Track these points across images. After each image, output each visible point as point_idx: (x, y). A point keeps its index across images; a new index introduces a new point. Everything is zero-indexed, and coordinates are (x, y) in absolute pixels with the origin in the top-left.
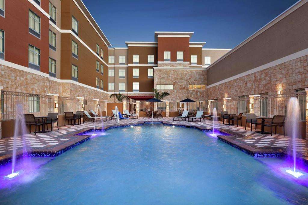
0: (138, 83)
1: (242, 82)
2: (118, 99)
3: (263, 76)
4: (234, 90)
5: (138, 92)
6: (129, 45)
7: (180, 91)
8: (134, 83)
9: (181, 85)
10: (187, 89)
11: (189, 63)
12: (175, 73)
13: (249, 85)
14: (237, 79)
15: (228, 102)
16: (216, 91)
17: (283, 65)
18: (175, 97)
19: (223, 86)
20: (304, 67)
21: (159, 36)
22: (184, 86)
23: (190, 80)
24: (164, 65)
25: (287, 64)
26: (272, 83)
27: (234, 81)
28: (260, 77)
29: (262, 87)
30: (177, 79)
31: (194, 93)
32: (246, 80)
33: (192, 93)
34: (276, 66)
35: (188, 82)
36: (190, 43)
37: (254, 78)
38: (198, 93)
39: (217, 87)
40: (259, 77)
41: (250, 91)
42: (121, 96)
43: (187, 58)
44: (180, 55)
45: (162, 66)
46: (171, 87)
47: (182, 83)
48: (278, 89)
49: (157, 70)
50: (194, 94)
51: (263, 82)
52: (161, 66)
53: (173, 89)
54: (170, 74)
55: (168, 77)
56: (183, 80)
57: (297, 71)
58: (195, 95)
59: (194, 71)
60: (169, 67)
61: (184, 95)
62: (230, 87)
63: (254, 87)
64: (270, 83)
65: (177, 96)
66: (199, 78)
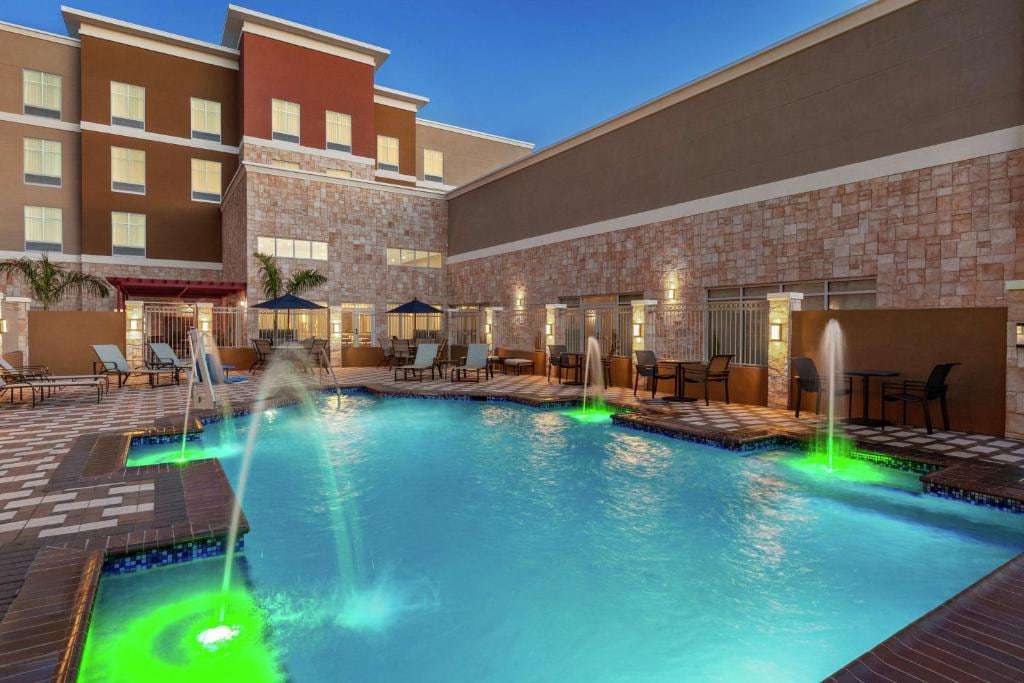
0: (140, 221)
1: (570, 254)
2: (38, 289)
3: (629, 245)
4: (547, 277)
5: (142, 261)
6: (85, 30)
7: (355, 269)
8: (117, 218)
9: (356, 245)
10: (382, 261)
11: (371, 162)
12: (337, 196)
13: (591, 265)
14: (555, 245)
15: (560, 315)
16: (483, 275)
17: (680, 223)
18: (335, 290)
19: (510, 261)
20: (725, 235)
21: (248, 28)
22: (368, 250)
23: (390, 230)
24: (270, 154)
25: (688, 221)
26: (654, 266)
27: (546, 248)
28: (624, 247)
29: (627, 276)
30: (343, 221)
31: (405, 277)
32: (582, 250)
33: (398, 278)
34: (664, 224)
35: (385, 235)
36: (376, 87)
37: (606, 247)
38: (420, 279)
39: (488, 264)
40: (619, 248)
41: (595, 283)
42: (53, 273)
43: (363, 144)
44: (338, 126)
45: (264, 156)
46: (320, 252)
47: (362, 240)
48: (667, 285)
49: (259, 174)
50: (404, 284)
51: (631, 263)
52: (259, 156)
53: (326, 258)
54: (314, 197)
55: (306, 210)
56: (367, 228)
57: (710, 243)
58: (410, 286)
59: (405, 199)
60: (295, 168)
61: (370, 285)
62: (533, 269)
63: (606, 274)
64: (648, 267)
65: (342, 284)
66: (422, 227)
